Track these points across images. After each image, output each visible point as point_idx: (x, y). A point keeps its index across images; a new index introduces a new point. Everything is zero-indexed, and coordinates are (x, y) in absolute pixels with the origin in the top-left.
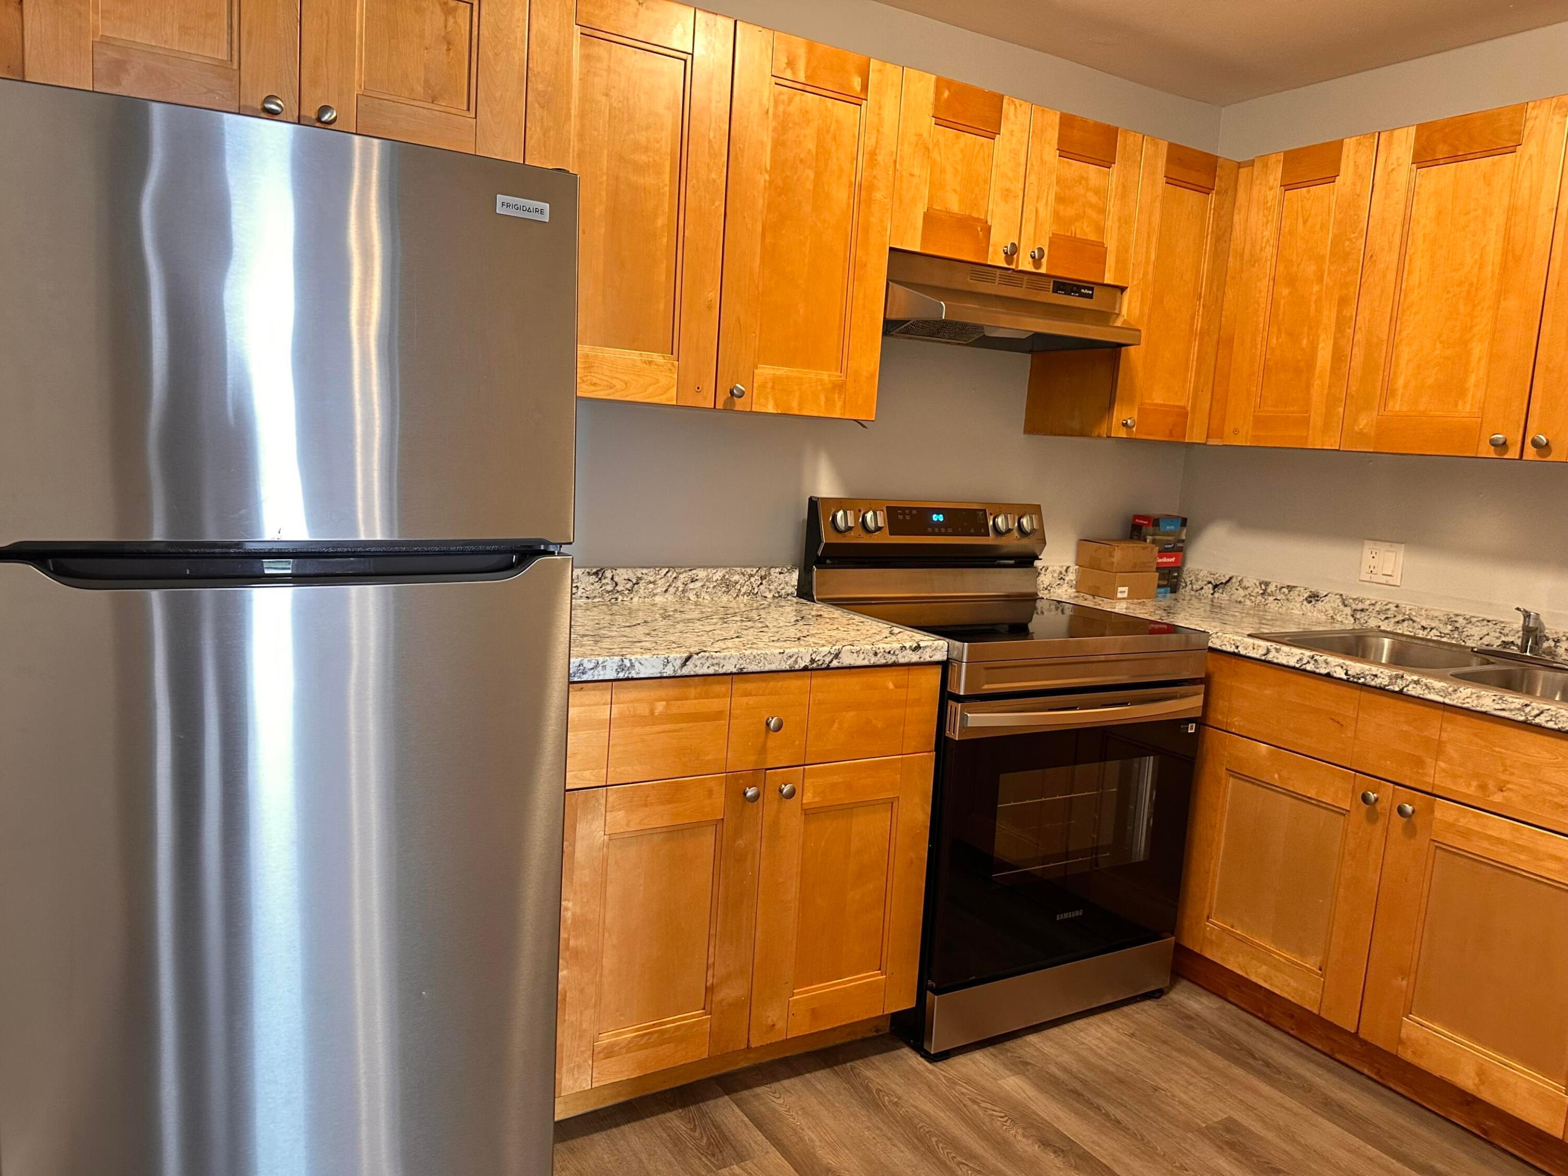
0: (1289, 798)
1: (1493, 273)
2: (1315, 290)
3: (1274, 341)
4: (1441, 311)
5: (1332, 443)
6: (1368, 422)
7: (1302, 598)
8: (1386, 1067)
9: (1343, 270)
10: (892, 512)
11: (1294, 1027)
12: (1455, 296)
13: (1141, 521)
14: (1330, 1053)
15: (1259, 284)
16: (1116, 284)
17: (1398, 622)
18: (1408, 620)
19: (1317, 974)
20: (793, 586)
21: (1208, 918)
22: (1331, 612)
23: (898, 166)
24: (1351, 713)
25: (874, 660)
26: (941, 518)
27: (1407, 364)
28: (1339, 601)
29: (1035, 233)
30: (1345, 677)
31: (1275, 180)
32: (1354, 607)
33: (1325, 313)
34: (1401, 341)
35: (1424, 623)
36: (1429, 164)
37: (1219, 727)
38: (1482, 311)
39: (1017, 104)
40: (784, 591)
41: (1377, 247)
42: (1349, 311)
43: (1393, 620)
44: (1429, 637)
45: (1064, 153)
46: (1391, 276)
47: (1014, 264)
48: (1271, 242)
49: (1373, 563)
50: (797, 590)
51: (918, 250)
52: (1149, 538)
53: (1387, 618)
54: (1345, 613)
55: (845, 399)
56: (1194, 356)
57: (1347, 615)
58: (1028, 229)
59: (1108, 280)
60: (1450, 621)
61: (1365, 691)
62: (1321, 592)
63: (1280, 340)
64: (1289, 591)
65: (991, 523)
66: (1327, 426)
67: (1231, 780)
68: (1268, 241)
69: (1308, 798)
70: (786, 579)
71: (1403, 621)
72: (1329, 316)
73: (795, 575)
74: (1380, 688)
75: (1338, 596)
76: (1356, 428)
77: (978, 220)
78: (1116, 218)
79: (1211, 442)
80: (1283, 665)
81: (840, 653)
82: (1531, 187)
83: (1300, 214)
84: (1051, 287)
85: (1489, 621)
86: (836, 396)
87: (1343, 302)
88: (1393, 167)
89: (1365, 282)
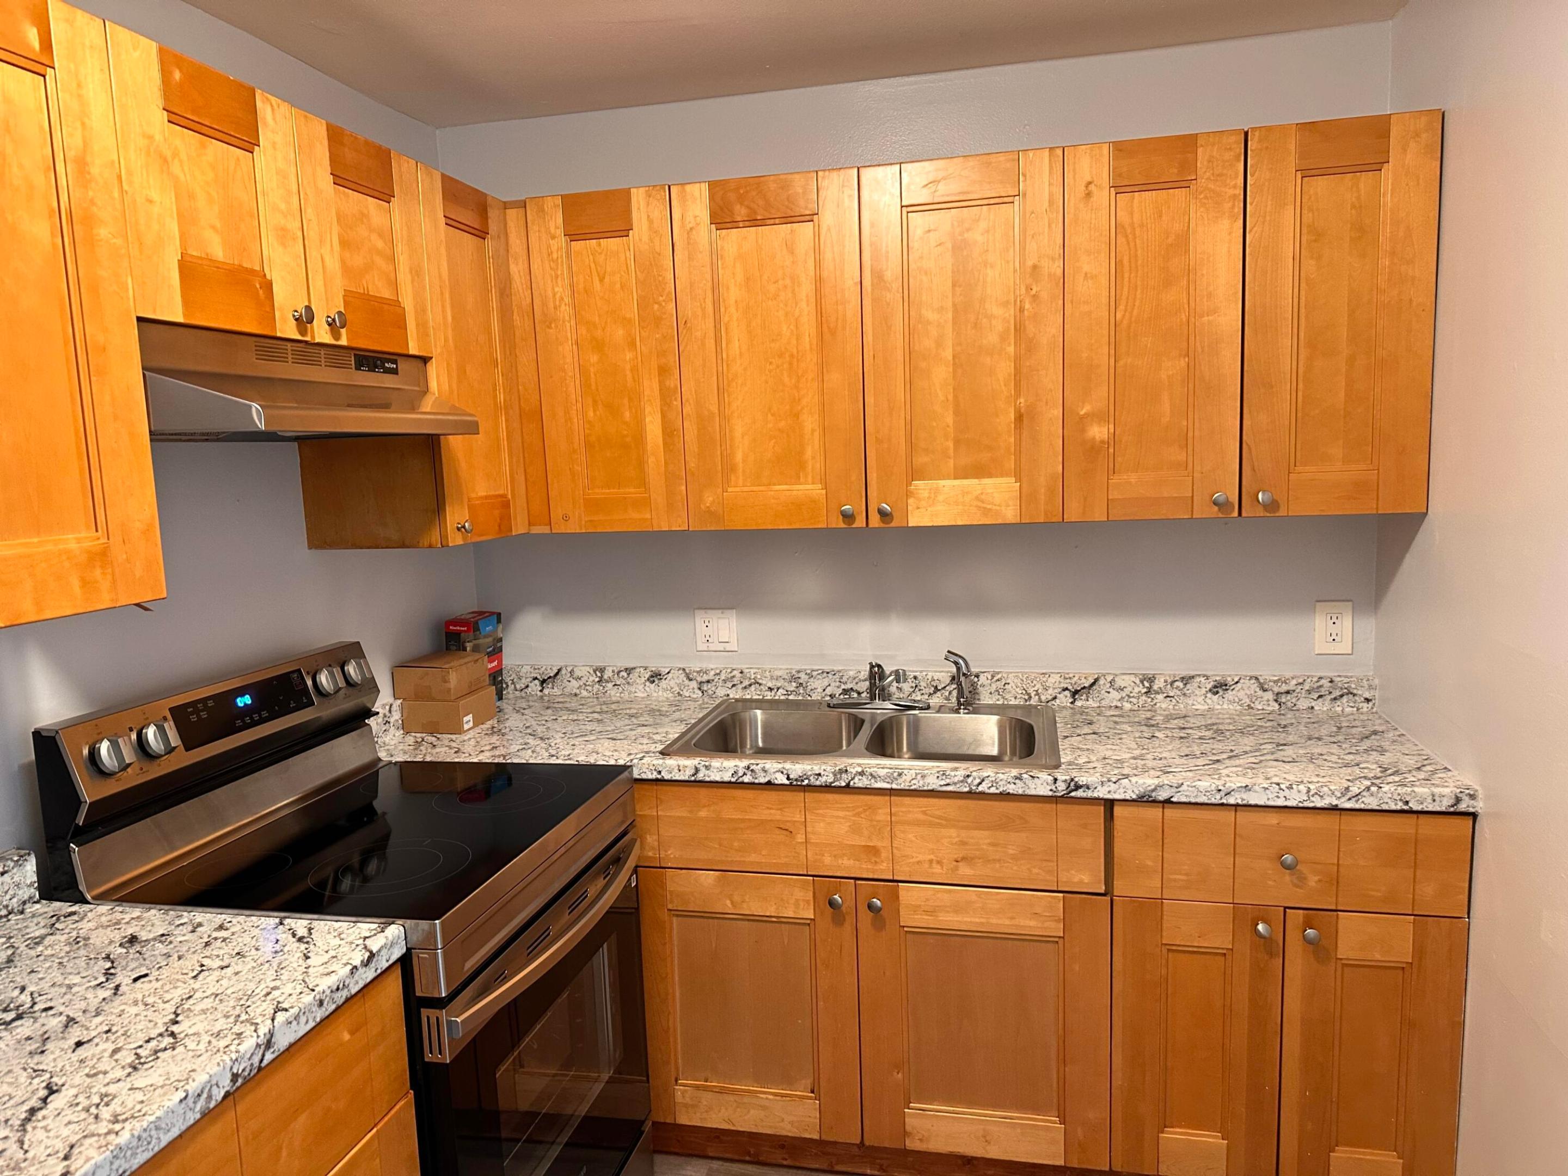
0: (747, 922)
1: (811, 345)
2: (628, 358)
3: (591, 414)
4: (767, 382)
5: (679, 524)
6: (714, 501)
7: (643, 679)
8: (887, 1159)
9: (657, 336)
10: (180, 715)
11: (786, 1156)
12: (778, 367)
13: (458, 628)
14: (829, 1168)
15: (560, 348)
16: (421, 354)
17: (745, 688)
18: (755, 684)
19: (810, 1098)
20: (31, 885)
21: (676, 1080)
22: (677, 689)
23: (126, 187)
24: (799, 817)
25: (320, 1014)
26: (247, 700)
27: (743, 437)
28: (683, 677)
29: (326, 292)
30: (787, 782)
31: (557, 228)
32: (699, 679)
33: (646, 383)
34: (732, 413)
35: (770, 685)
36: (729, 225)
37: (652, 865)
38: (807, 382)
39: (274, 103)
40: (15, 900)
41: (690, 312)
42: (672, 382)
43: (740, 686)
44: (777, 698)
45: (339, 180)
46: (711, 344)
47: (309, 334)
48: (566, 300)
49: (708, 632)
50: (39, 889)
51: (180, 319)
52: (469, 646)
53: (734, 686)
54: (691, 687)
55: (113, 574)
56: (503, 434)
57: (693, 689)
58: (317, 284)
59: (413, 351)
60: (794, 678)
61: (809, 791)
62: (662, 669)
63: (598, 413)
64: (629, 674)
65: (309, 683)
66: (670, 506)
67: (675, 919)
68: (562, 299)
69: (767, 916)
70: (16, 879)
71: (750, 685)
72: (650, 387)
73: (31, 866)
74: (826, 786)
75: (681, 672)
76: (702, 507)
77: (252, 272)
78: (407, 270)
79: (536, 530)
80: (717, 782)
81: (272, 1036)
82: (834, 259)
83: (594, 273)
84: (353, 362)
85: (828, 673)
86: (98, 572)
87: (663, 371)
88: (691, 225)
89: (683, 351)
